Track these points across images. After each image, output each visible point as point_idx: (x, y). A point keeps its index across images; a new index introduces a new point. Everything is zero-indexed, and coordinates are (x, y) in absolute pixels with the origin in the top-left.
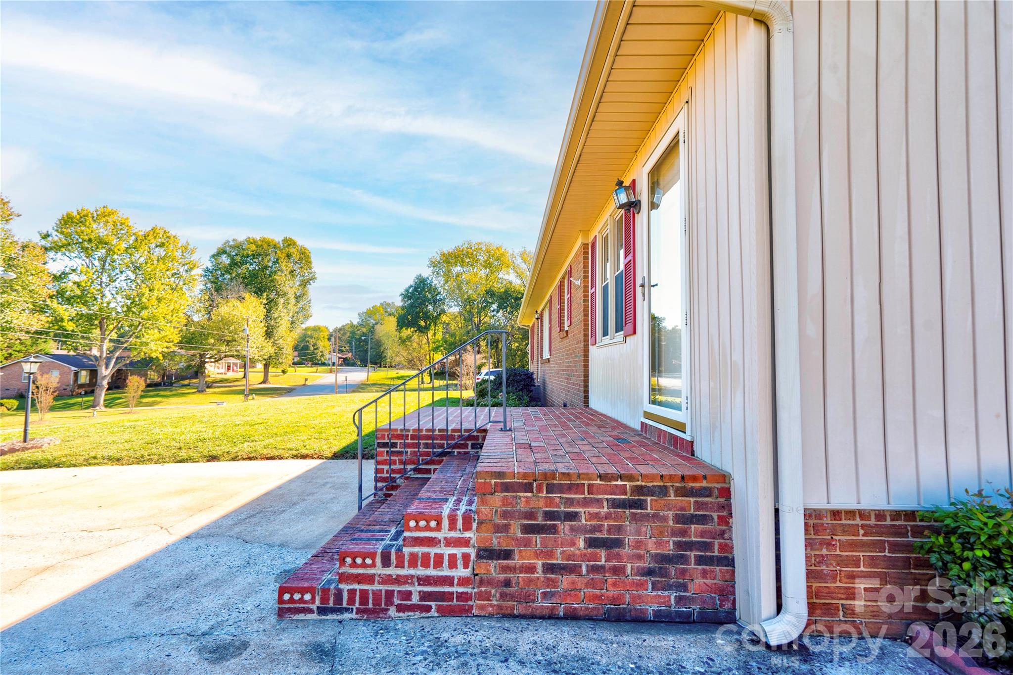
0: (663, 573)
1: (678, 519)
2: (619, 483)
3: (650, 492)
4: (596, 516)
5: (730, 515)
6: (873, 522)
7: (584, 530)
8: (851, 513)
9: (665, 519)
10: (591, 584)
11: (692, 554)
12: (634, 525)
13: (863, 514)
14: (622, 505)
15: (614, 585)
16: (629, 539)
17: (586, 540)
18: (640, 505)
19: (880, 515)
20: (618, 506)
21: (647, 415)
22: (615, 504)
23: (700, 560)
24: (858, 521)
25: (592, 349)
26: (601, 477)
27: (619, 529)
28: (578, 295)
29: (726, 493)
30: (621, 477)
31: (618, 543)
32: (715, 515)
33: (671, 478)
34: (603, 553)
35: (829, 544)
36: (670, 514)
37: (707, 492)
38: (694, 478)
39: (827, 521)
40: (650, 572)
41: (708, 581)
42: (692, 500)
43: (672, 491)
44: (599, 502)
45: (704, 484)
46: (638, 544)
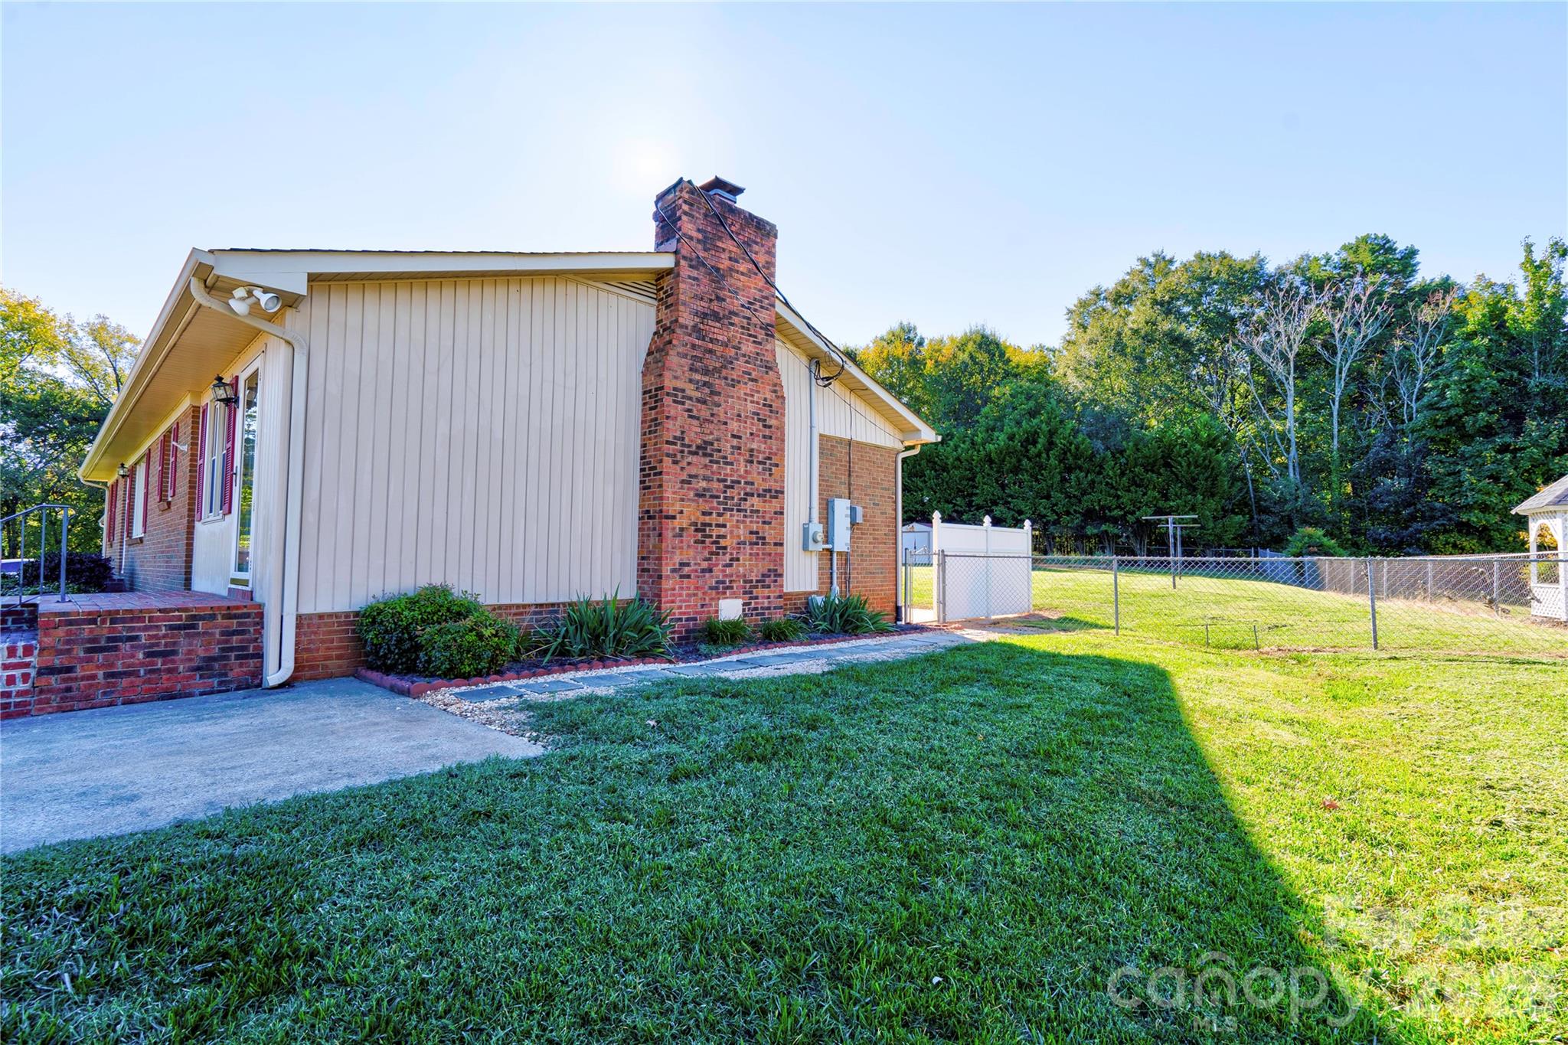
0: (209, 668)
1: (223, 634)
2: (177, 613)
3: (202, 618)
4: (156, 637)
5: (263, 628)
6: (343, 619)
7: (145, 646)
8: (330, 615)
9: (213, 634)
10: (149, 681)
11: (233, 655)
12: (187, 640)
13: (337, 615)
14: (179, 628)
15: (168, 679)
16: (182, 649)
17: (144, 653)
18: (194, 627)
19: (347, 615)
20: (175, 629)
21: (234, 581)
22: (171, 628)
23: (238, 657)
24: (334, 619)
25: (198, 525)
26: (160, 611)
27: (174, 644)
28: (184, 464)
29: (261, 615)
30: (178, 610)
31: (174, 653)
32: (252, 629)
33: (219, 608)
34: (160, 661)
35: (315, 633)
36: (217, 631)
37: (248, 616)
38: (238, 608)
39: (316, 621)
40: (198, 669)
41: (245, 669)
42: (235, 621)
43: (219, 617)
44: (158, 628)
45: (245, 610)
46: (190, 652)
